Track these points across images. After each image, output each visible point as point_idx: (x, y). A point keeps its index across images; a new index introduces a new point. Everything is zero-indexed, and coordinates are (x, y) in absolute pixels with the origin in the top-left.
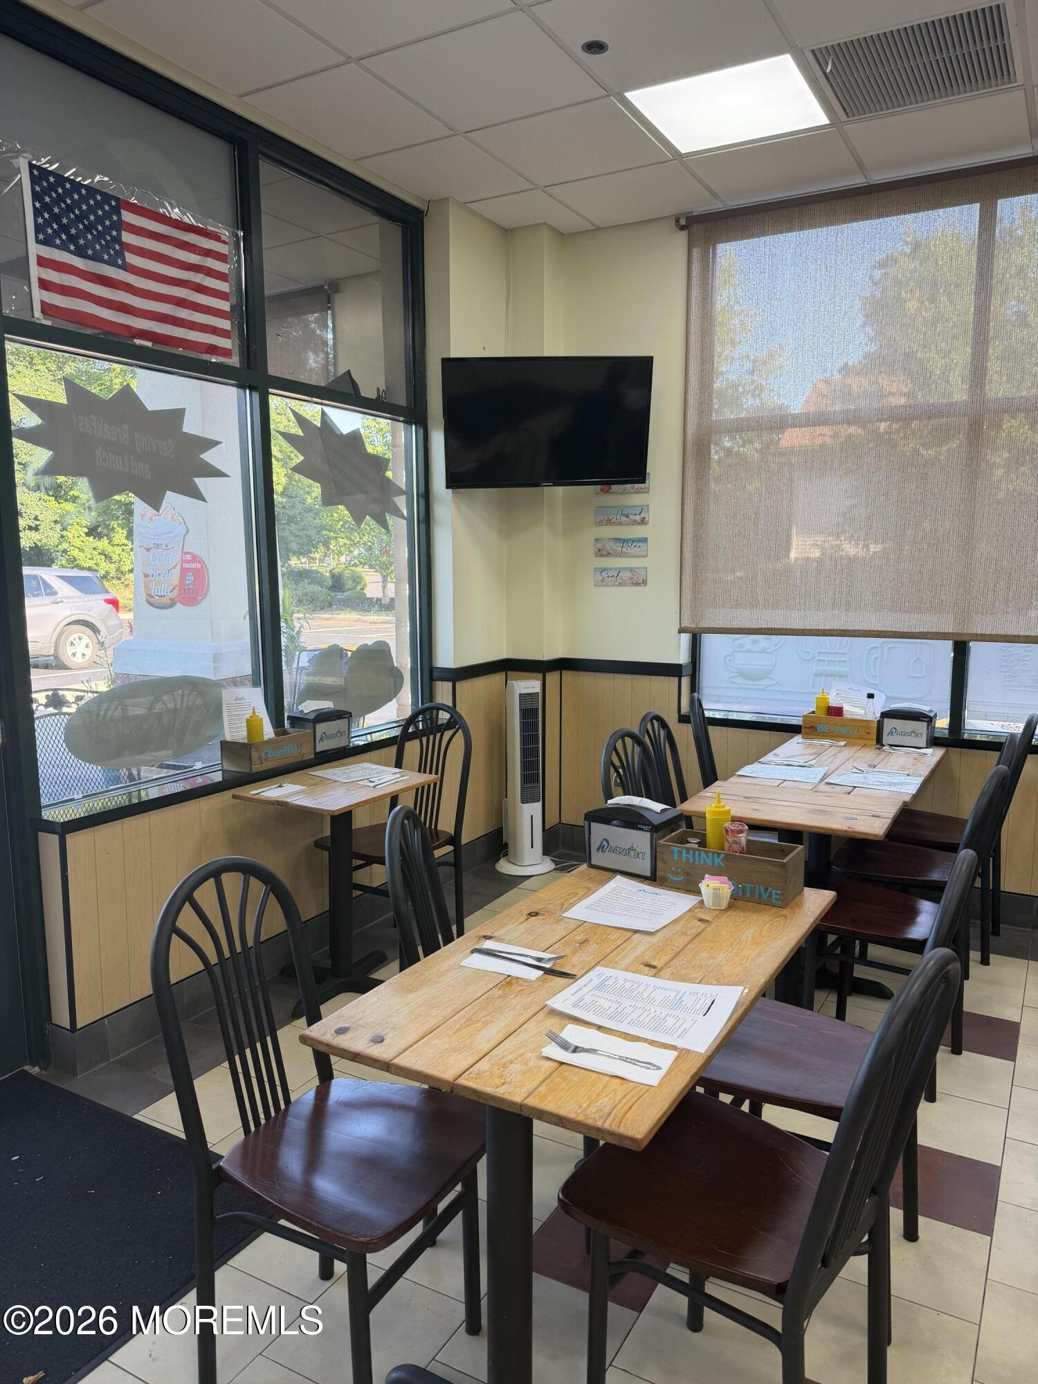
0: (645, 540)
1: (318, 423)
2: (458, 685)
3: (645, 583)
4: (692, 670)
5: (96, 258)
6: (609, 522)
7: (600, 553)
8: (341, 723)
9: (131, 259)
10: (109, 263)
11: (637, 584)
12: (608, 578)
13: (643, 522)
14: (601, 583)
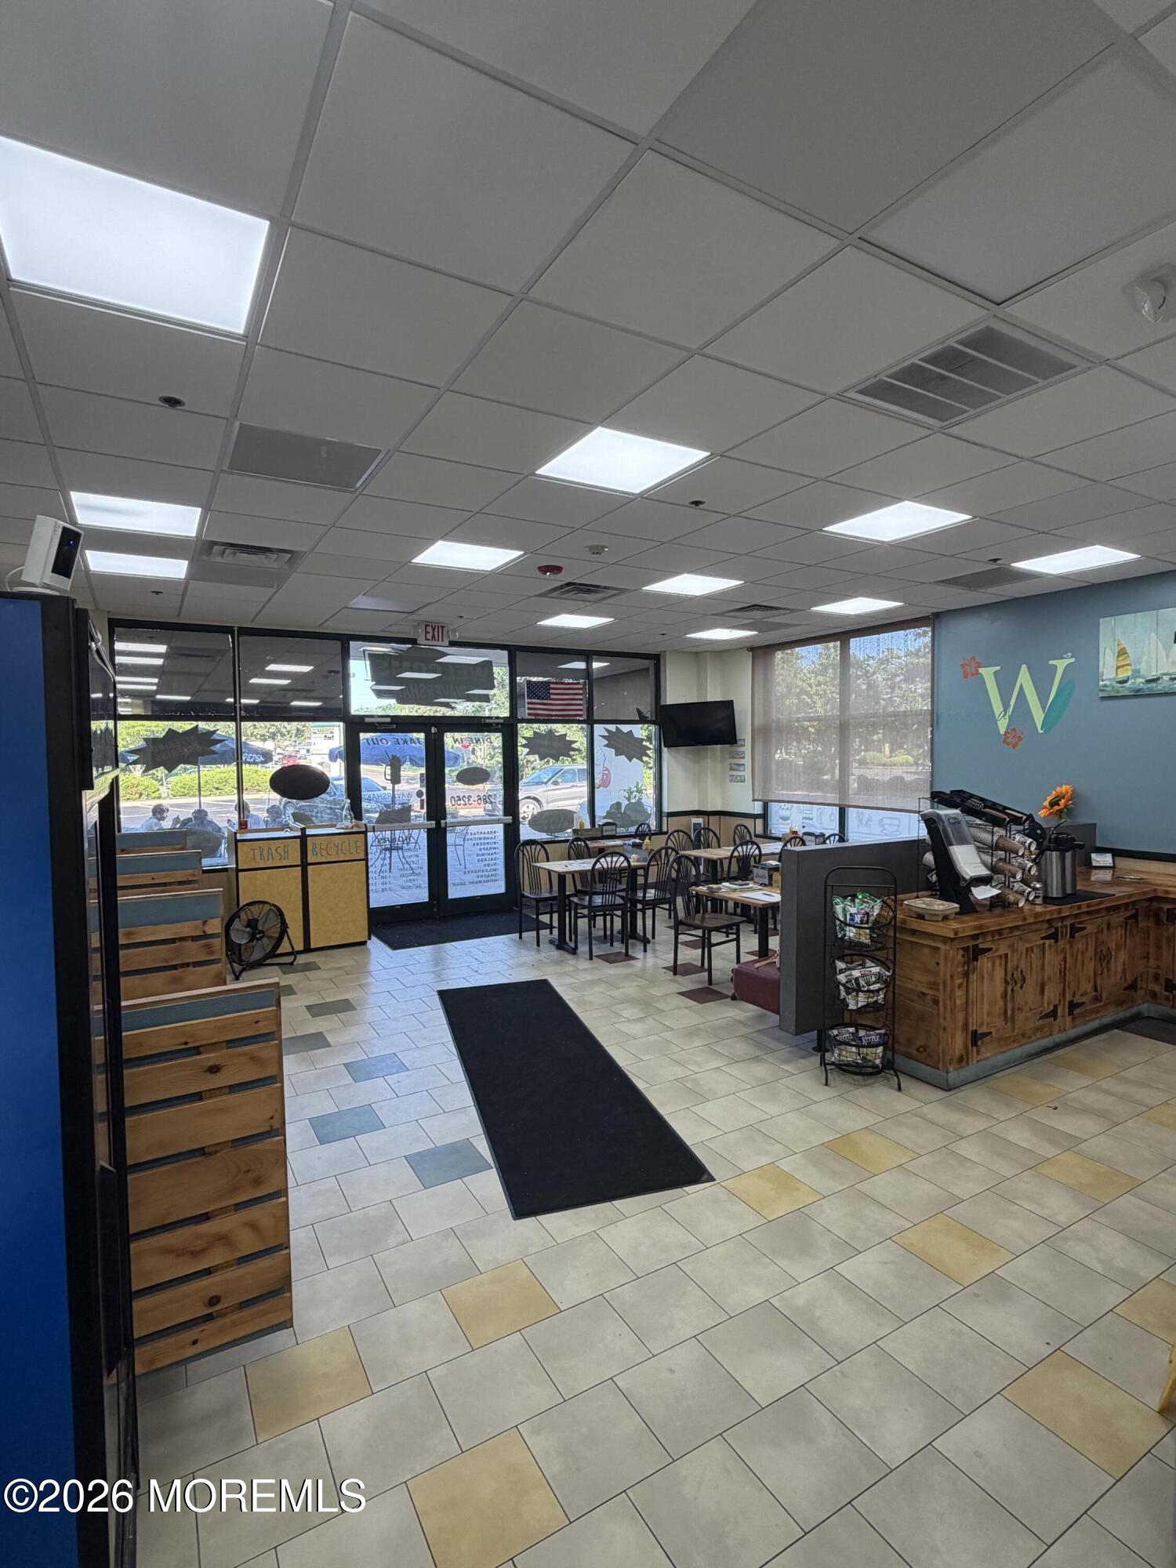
0: (744, 765)
1: (614, 730)
2: (669, 819)
3: (744, 781)
4: (764, 816)
5: (543, 699)
6: (733, 757)
7: (732, 769)
8: (614, 827)
9: (552, 697)
10: (547, 699)
11: (742, 782)
12: (733, 779)
13: (743, 758)
14: (731, 781)
